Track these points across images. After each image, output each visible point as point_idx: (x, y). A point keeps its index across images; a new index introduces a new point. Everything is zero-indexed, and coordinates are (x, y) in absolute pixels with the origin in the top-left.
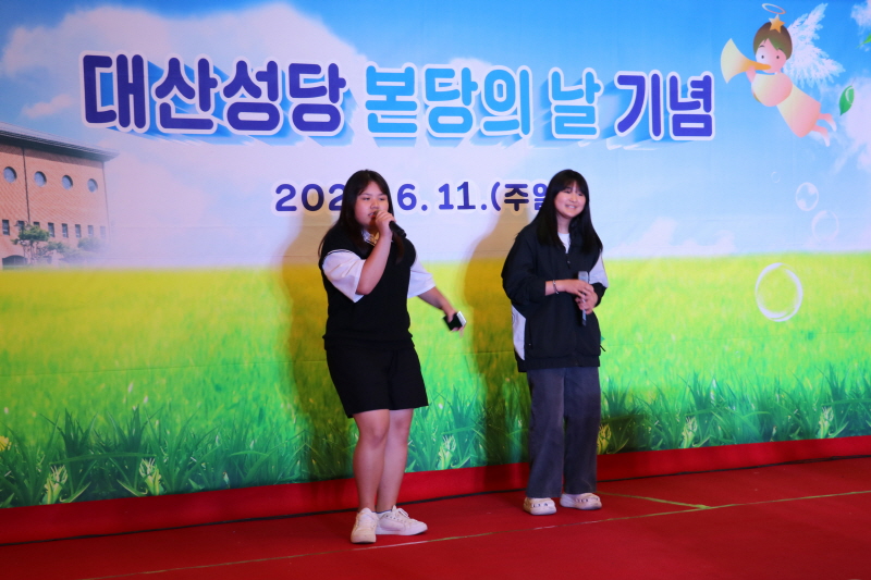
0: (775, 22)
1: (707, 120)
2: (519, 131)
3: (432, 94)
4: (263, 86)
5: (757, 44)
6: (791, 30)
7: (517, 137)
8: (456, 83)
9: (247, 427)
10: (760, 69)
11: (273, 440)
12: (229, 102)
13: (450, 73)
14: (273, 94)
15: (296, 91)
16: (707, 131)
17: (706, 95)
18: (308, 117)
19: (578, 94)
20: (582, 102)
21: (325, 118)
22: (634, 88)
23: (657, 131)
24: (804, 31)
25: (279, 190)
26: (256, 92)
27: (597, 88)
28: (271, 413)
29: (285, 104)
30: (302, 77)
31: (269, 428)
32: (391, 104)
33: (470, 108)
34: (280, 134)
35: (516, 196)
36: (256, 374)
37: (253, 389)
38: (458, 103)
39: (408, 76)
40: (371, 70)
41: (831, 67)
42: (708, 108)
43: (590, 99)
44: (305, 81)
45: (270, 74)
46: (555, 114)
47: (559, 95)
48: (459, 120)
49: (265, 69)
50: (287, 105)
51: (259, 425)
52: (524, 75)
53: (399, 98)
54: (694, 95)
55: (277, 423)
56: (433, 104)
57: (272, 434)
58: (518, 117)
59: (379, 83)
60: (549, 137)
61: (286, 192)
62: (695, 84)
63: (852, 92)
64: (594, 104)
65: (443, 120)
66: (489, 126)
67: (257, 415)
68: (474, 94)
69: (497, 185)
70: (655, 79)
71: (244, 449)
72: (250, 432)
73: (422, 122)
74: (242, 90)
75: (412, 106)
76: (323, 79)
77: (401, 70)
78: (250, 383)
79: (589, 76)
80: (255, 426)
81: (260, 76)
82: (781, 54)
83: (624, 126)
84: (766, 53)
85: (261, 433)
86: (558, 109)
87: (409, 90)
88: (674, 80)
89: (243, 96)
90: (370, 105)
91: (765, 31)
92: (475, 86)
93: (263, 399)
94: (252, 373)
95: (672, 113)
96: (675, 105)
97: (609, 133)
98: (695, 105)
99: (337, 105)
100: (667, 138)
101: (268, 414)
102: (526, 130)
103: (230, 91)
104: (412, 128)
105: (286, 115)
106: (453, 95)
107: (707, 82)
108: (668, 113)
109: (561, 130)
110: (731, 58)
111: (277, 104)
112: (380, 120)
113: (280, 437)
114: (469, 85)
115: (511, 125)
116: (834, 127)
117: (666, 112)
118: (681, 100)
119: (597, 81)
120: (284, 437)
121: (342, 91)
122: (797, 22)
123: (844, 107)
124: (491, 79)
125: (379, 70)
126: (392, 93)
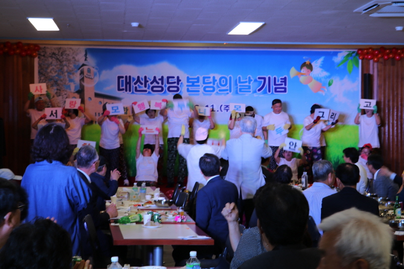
0: (308, 62)
1: (285, 89)
2: (228, 92)
3: (204, 83)
4: (160, 82)
5: (301, 68)
6: (313, 64)
7: (228, 93)
8: (211, 80)
10: (302, 75)
12: (151, 86)
13: (209, 77)
14: (162, 83)
15: (168, 83)
16: (285, 91)
17: (285, 82)
18: (171, 89)
19: (246, 82)
20: (247, 84)
21: (176, 89)
22: (263, 80)
23: (269, 91)
24: (317, 64)
26: (158, 83)
27: (252, 80)
29: (165, 86)
30: (170, 79)
32: (193, 85)
33: (215, 86)
34: (164, 93)
35: (227, 108)
38: (211, 85)
39: (198, 78)
40: (188, 78)
41: (326, 74)
42: (285, 85)
43: (250, 83)
45: (162, 79)
46: (239, 88)
47: (240, 82)
48: (211, 89)
50: (166, 86)
52: (230, 78)
53: (195, 84)
54: (281, 82)
56: (204, 85)
58: (228, 88)
59: (190, 80)
60: (237, 93)
62: (281, 79)
63: (332, 82)
64: (251, 85)
65: (207, 89)
66: (220, 90)
68: (216, 83)
69: (221, 106)
70: (269, 78)
73: (201, 90)
74: (155, 83)
75: (199, 86)
76: (175, 80)
77: (196, 77)
79: (249, 78)
81: (159, 79)
82: (309, 70)
83: (259, 90)
84: (304, 70)
86: (240, 86)
87: (198, 82)
88: (275, 78)
89: (155, 84)
90: (187, 86)
91: (304, 65)
92: (216, 81)
95: (274, 87)
96: (275, 84)
97: (255, 92)
98: (282, 85)
99: (179, 86)
100: (272, 93)
102: (230, 91)
103: (152, 83)
104: (198, 91)
105: (165, 89)
106: (210, 83)
107: (285, 79)
108: (273, 87)
109: (240, 91)
110: (293, 72)
111: (163, 86)
112: (190, 89)
114: (214, 80)
115: (227, 90)
116: (326, 90)
117: (272, 87)
118: (277, 83)
119: (251, 78)
121: (180, 83)
122: (314, 62)
123: (330, 85)
124: (220, 79)
125: (190, 77)
126: (193, 83)
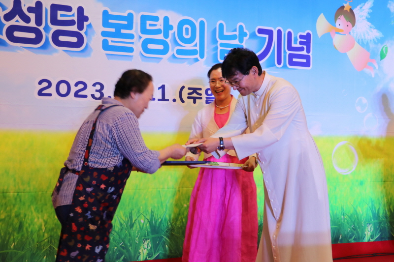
0: (347, 7)
1: (307, 58)
2: (198, 56)
3: (144, 31)
4: (32, 16)
5: (336, 17)
7: (197, 60)
8: (160, 25)
9: (10, 234)
10: (338, 32)
11: (28, 243)
12: (8, 24)
13: (156, 19)
14: (39, 21)
15: (55, 21)
16: (307, 64)
17: (308, 44)
18: (62, 38)
19: (234, 37)
20: (236, 42)
21: (74, 39)
22: (267, 36)
23: (279, 62)
24: (362, 13)
25: (40, 83)
26: (27, 20)
27: (246, 35)
28: (27, 225)
29: (47, 29)
30: (59, 13)
31: (26, 235)
32: (117, 34)
33: (168, 40)
34: (43, 47)
35: (195, 95)
36: (18, 200)
37: (16, 209)
38: (160, 37)
39: (130, 18)
40: (105, 13)
41: (376, 34)
42: (308, 51)
43: (241, 41)
44: (61, 15)
45: (37, 9)
46: (220, 48)
47: (222, 37)
48: (161, 47)
49: (34, 5)
50: (48, 30)
51: (18, 233)
52: (202, 23)
53: (123, 31)
54: (301, 43)
55: (32, 231)
56: (145, 37)
57: (27, 238)
58: (198, 48)
59: (110, 21)
60: (216, 61)
61: (45, 84)
62: (301, 37)
63: (387, 49)
64: (243, 44)
65: (150, 46)
66: (180, 52)
67: (17, 226)
68: (171, 32)
69: (183, 87)
70: (279, 32)
71: (7, 249)
72: (12, 238)
73: (137, 46)
74: (17, 17)
75: (131, 36)
76: (73, 15)
77: (126, 14)
78: (14, 206)
79: (241, 27)
80: (15, 234)
81: (30, 9)
82: (350, 24)
84: (341, 22)
85: (19, 238)
86: (222, 45)
87: (130, 26)
88: (290, 34)
89: (17, 21)
90: (104, 34)
91: (341, 10)
92: (171, 28)
93: (22, 216)
94: (16, 199)
95: (288, 52)
96: (290, 48)
98: (302, 49)
99: (82, 32)
100: (285, 66)
101: (26, 225)
102: (202, 56)
103: (8, 17)
104: (131, 50)
105: (47, 36)
106: (158, 32)
107: (309, 35)
108: (286, 53)
109: (223, 57)
111: (41, 28)
112: (110, 44)
113: (33, 240)
114: (167, 26)
115: (193, 52)
116: (377, 67)
117: (285, 52)
118: (293, 45)
119: (245, 30)
120: (36, 241)
121: (86, 24)
122: (358, 7)
123: (382, 56)
124: (181, 24)
125: (111, 13)
126: (118, 27)
